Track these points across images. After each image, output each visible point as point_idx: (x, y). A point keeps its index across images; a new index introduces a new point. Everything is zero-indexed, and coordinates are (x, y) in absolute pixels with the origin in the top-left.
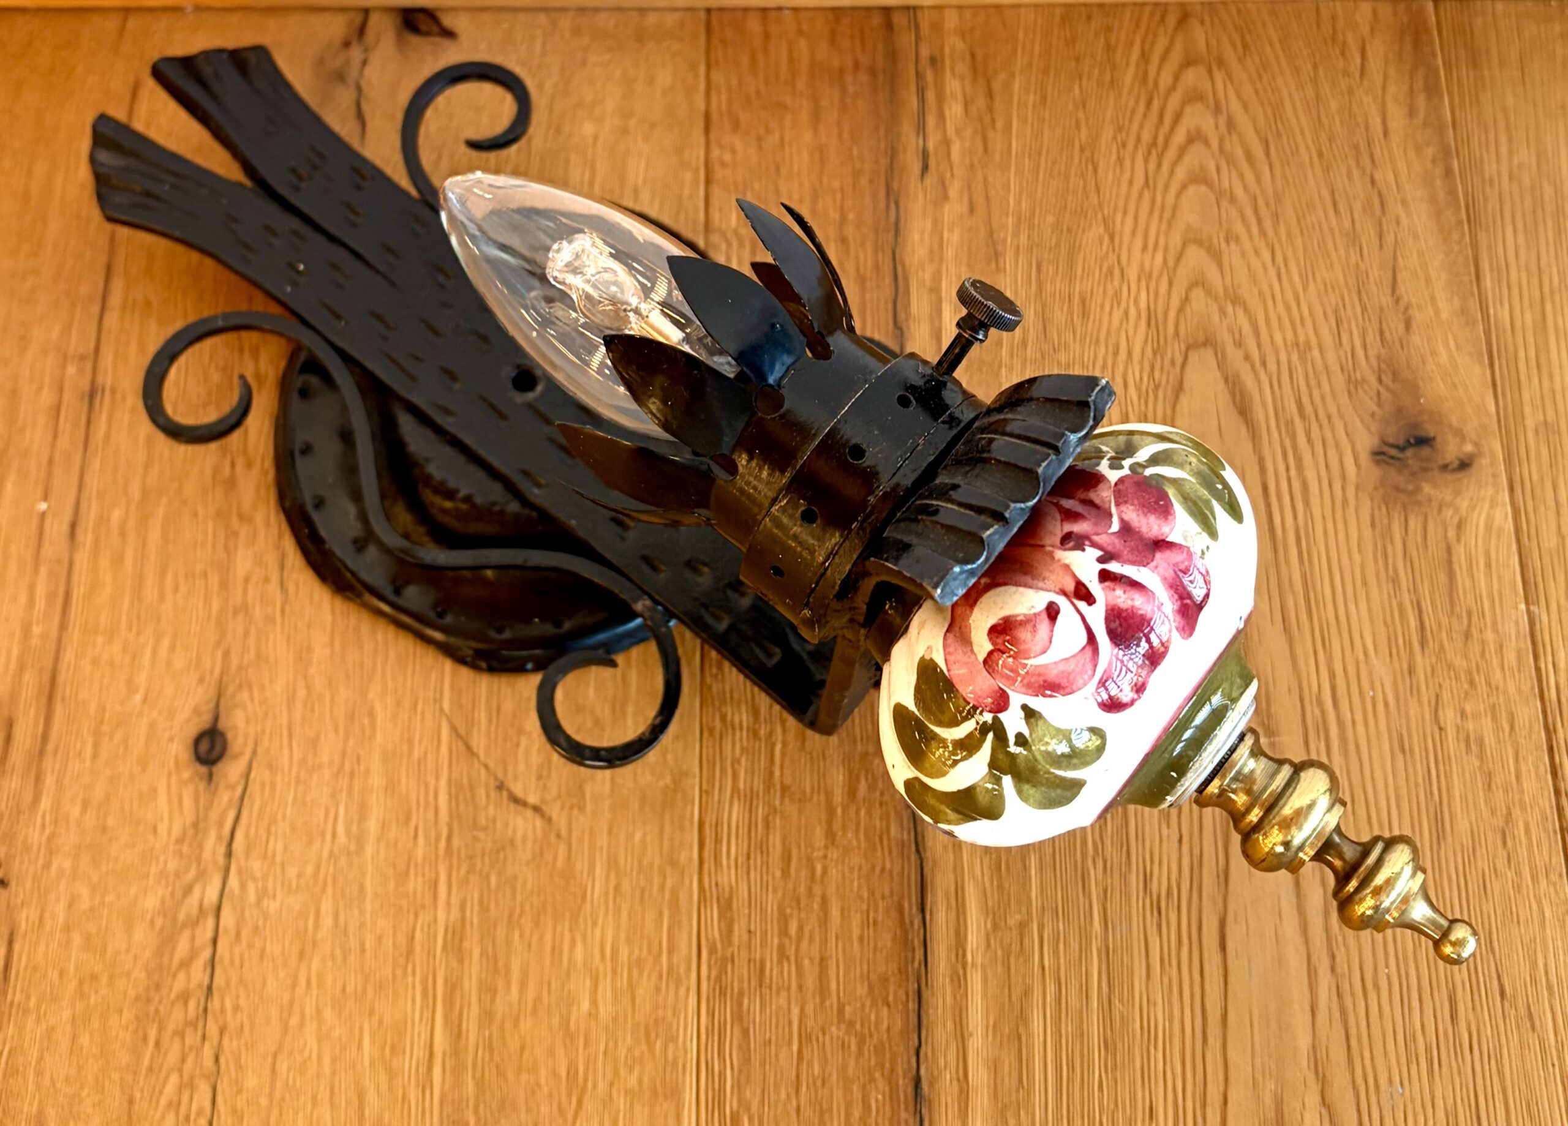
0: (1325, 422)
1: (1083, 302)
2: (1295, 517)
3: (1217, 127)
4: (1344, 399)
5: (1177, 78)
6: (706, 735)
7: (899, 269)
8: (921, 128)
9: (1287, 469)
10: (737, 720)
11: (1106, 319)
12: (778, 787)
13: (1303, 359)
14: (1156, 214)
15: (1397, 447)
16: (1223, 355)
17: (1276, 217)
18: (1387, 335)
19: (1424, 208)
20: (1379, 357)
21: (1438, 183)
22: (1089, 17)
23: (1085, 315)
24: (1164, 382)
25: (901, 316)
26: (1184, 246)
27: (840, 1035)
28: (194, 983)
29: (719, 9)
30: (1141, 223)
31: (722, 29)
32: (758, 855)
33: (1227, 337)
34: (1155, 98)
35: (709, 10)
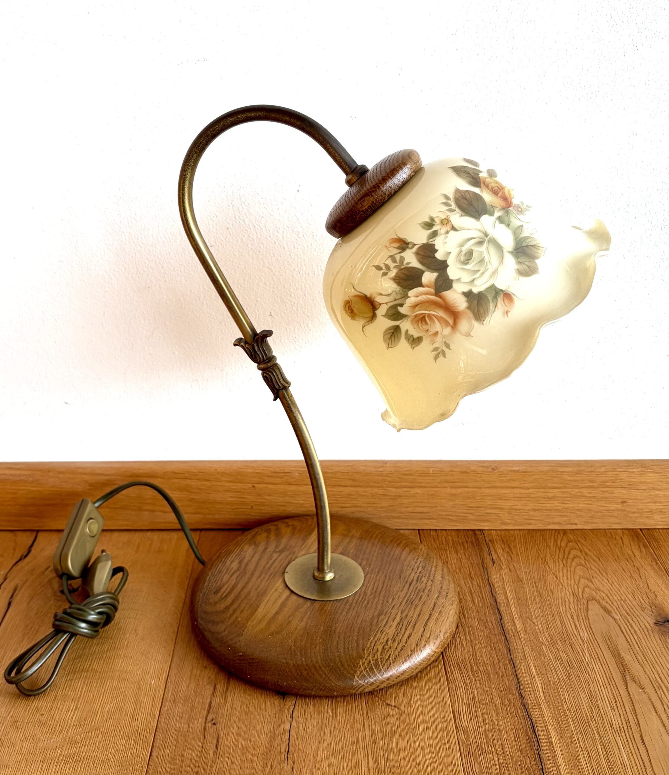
0: (637, 616)
1: (551, 590)
2: (634, 638)
3: (582, 554)
4: (641, 612)
5: (567, 545)
6: (450, 688)
7: (491, 584)
8: (490, 554)
9: (628, 627)
10: (460, 685)
11: (560, 594)
12: (478, 703)
13: (624, 602)
14: (569, 572)
15: (662, 622)
16: (599, 602)
17: (607, 573)
18: (650, 597)
19: (652, 571)
20: (649, 603)
21: (655, 566)
22: (536, 533)
23: (552, 593)
24: (582, 608)
25: (494, 594)
26: (580, 579)
27: (514, 765)
28: (283, 750)
29: (422, 530)
30: (565, 574)
31: (424, 534)
32: (474, 718)
33: (600, 598)
34: (561, 549)
35: (419, 530)
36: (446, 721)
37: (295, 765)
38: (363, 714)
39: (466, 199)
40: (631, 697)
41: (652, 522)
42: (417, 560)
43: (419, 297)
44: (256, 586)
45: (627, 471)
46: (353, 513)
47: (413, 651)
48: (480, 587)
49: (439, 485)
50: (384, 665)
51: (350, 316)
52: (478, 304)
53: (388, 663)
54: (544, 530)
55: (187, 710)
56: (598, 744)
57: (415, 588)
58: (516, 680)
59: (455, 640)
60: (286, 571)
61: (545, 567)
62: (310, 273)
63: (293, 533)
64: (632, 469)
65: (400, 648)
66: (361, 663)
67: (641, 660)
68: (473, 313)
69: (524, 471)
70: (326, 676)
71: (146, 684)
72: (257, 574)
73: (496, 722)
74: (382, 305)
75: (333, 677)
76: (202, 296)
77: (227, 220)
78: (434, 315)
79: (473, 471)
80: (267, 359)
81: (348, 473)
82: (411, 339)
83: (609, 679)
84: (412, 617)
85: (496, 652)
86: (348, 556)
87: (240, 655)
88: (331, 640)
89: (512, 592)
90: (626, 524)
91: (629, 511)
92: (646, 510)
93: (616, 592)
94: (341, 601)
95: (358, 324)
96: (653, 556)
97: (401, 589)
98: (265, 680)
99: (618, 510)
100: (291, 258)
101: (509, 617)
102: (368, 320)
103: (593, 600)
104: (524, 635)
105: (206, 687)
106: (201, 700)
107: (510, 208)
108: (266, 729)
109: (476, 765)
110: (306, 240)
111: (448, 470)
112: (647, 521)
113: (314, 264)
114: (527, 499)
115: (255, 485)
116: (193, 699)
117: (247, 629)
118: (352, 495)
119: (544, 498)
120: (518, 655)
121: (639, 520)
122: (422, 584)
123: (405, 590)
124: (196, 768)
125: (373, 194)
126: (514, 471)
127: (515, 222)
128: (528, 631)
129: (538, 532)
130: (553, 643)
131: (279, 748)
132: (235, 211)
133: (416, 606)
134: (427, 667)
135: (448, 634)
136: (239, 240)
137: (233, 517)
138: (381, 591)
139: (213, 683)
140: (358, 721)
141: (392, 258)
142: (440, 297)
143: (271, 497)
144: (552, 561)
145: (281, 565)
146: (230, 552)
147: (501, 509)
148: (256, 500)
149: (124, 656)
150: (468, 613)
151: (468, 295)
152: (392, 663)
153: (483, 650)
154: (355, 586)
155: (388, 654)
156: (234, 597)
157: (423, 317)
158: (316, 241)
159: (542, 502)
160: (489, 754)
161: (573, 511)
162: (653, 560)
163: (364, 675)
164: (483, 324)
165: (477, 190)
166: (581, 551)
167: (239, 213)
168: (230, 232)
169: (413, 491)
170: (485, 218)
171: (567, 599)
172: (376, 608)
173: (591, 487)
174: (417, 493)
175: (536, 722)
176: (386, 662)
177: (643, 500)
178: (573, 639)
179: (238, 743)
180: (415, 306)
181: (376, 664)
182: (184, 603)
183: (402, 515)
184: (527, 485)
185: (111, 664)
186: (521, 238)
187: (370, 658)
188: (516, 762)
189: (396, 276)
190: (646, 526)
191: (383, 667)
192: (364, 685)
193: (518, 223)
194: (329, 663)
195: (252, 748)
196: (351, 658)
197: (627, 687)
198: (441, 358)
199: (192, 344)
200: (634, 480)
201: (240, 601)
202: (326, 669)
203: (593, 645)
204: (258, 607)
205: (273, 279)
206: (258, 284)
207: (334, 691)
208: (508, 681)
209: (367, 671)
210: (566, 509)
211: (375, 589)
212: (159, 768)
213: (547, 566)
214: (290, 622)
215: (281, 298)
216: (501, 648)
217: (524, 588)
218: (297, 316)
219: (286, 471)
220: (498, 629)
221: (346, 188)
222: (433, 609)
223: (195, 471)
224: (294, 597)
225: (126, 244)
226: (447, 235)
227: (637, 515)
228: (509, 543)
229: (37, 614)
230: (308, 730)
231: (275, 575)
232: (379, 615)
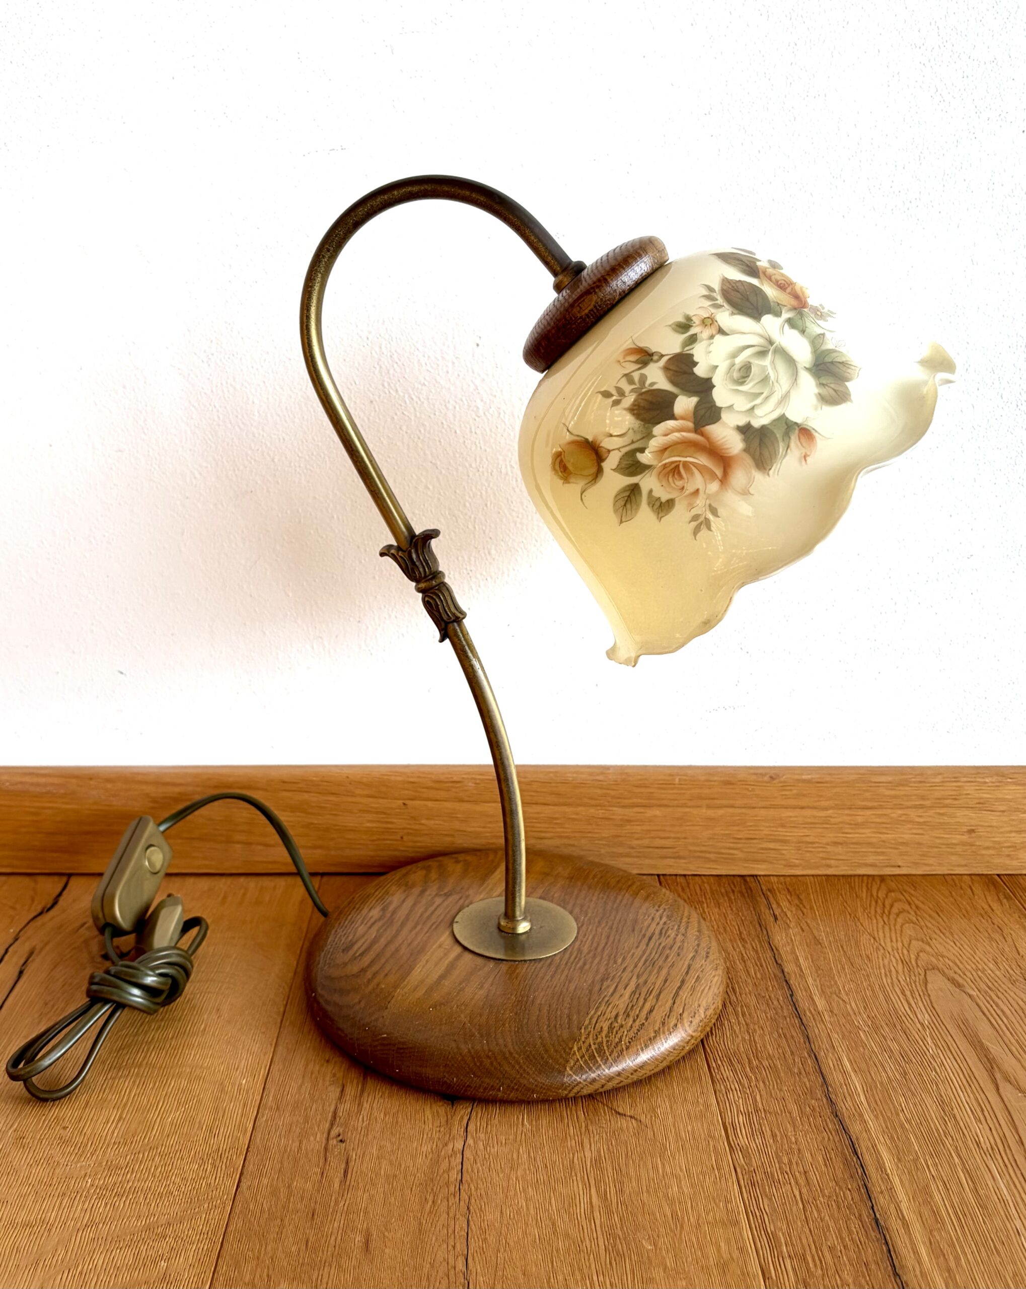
0: (1004, 992)
1: (866, 956)
3: (911, 908)
4: (1010, 986)
5: (886, 895)
6: (718, 1092)
7: (774, 948)
8: (770, 907)
9: (992, 1008)
10: (733, 1087)
11: (880, 961)
12: (762, 1110)
13: (983, 971)
14: (893, 932)
16: (943, 971)
17: (952, 934)
19: (1022, 931)
20: (1021, 973)
22: (839, 879)
23: (869, 959)
25: (779, 962)
26: (909, 940)
27: (826, 1201)
28: (452, 1179)
29: (663, 875)
30: (888, 935)
31: (666, 880)
32: (758, 1133)
33: (943, 967)
34: (879, 901)
35: (658, 875)
36: (713, 1138)
37: (473, 1201)
38: (580, 1128)
39: (738, 292)
40: (1006, 1103)
41: (1015, 863)
42: (659, 907)
43: (669, 436)
44: (409, 941)
45: (975, 782)
46: (558, 847)
47: (657, 1033)
48: (757, 952)
49: (690, 803)
50: (612, 1051)
51: (561, 478)
52: (760, 444)
53: (619, 1048)
54: (851, 876)
55: (297, 1121)
56: (960, 1170)
57: (657, 944)
58: (820, 1080)
59: (722, 1025)
60: (456, 920)
61: (856, 925)
62: (495, 470)
63: (465, 872)
64: (983, 778)
65: (637, 1027)
66: (575, 1048)
67: (1017, 1053)
68: (754, 458)
69: (819, 780)
70: (521, 1067)
71: (233, 1085)
72: (409, 925)
73: (793, 1139)
74: (612, 453)
75: (531, 1069)
76: (331, 505)
77: (371, 389)
78: (692, 463)
79: (740, 781)
80: (431, 574)
81: (550, 783)
82: (658, 504)
83: (968, 1079)
84: (654, 983)
85: (787, 1041)
86: (552, 901)
87: (384, 1038)
88: (528, 1014)
89: (806, 958)
90: (976, 867)
91: (980, 846)
92: (1009, 844)
93: (969, 958)
94: (542, 963)
95: (575, 487)
96: (1020, 910)
97: (635, 945)
98: (423, 1075)
99: (964, 844)
100: (466, 447)
101: (804, 993)
102: (590, 478)
103: (934, 969)
104: (829, 1017)
105: (329, 1088)
106: (321, 1108)
107: (805, 310)
108: (424, 1149)
109: (766, 1201)
110: (488, 419)
111: (703, 778)
112: (1008, 862)
113: (501, 458)
114: (825, 826)
115: (407, 802)
116: (308, 1105)
117: (394, 999)
118: (556, 819)
119: (850, 824)
120: (822, 1045)
121: (996, 861)
122: (669, 939)
123: (643, 946)
124: (312, 1205)
125: (597, 290)
126: (804, 781)
127: (814, 329)
128: (836, 1011)
129: (841, 878)
130: (876, 1028)
131: (446, 1175)
132: (384, 374)
133: (661, 968)
134: (679, 1060)
135: (711, 1011)
136: (389, 420)
137: (371, 853)
138: (604, 948)
139: (341, 1082)
140: (572, 1137)
141: (628, 377)
142: (702, 434)
143: (432, 822)
144: (866, 916)
145: (448, 912)
146: (368, 896)
147: (784, 842)
148: (408, 826)
149: (199, 1045)
150: (740, 987)
151: (745, 430)
152: (624, 1048)
153: (767, 1038)
154: (563, 941)
155: (619, 1036)
156: (374, 956)
157: (676, 467)
158: (504, 422)
159: (846, 831)
160: (784, 1184)
161: (893, 846)
162: (1021, 916)
163: (581, 1066)
164: (768, 475)
165: (754, 281)
166: (910, 904)
167: (390, 378)
168: (375, 408)
169: (650, 813)
170: (767, 319)
171: (893, 969)
172: (597, 971)
173: (922, 807)
174: (655, 816)
175: (857, 1139)
176: (615, 1047)
177: (1002, 827)
178: (906, 1022)
179: (380, 1168)
180: (664, 450)
181: (600, 1050)
182: (295, 973)
183: (632, 851)
184: (824, 804)
185: (178, 1057)
186: (823, 351)
187: (591, 1040)
188: (829, 1197)
189: (634, 405)
190: (1007, 869)
191: (610, 1055)
192: (580, 1082)
193: (819, 331)
194: (525, 1047)
195: (402, 1176)
196: (561, 1039)
197: (998, 1089)
198: (704, 532)
199: (315, 581)
200: (985, 796)
201: (383, 961)
202: (520, 1056)
203: (939, 1031)
204: (411, 969)
205: (438, 479)
206: (416, 487)
207: (533, 1093)
208: (809, 1081)
209: (586, 1061)
210: (884, 841)
211: (595, 945)
212: (251, 1204)
213: (858, 924)
214: (463, 989)
215: (450, 509)
216: (795, 1034)
217: (825, 953)
218: (474, 537)
219: (455, 779)
220: (788, 1009)
221: (554, 295)
222: (687, 973)
223: (315, 779)
224: (468, 957)
225: (219, 425)
226: (712, 341)
227: (991, 852)
228: (798, 892)
229: (63, 986)
230: (492, 1150)
231: (438, 926)
232: (602, 980)
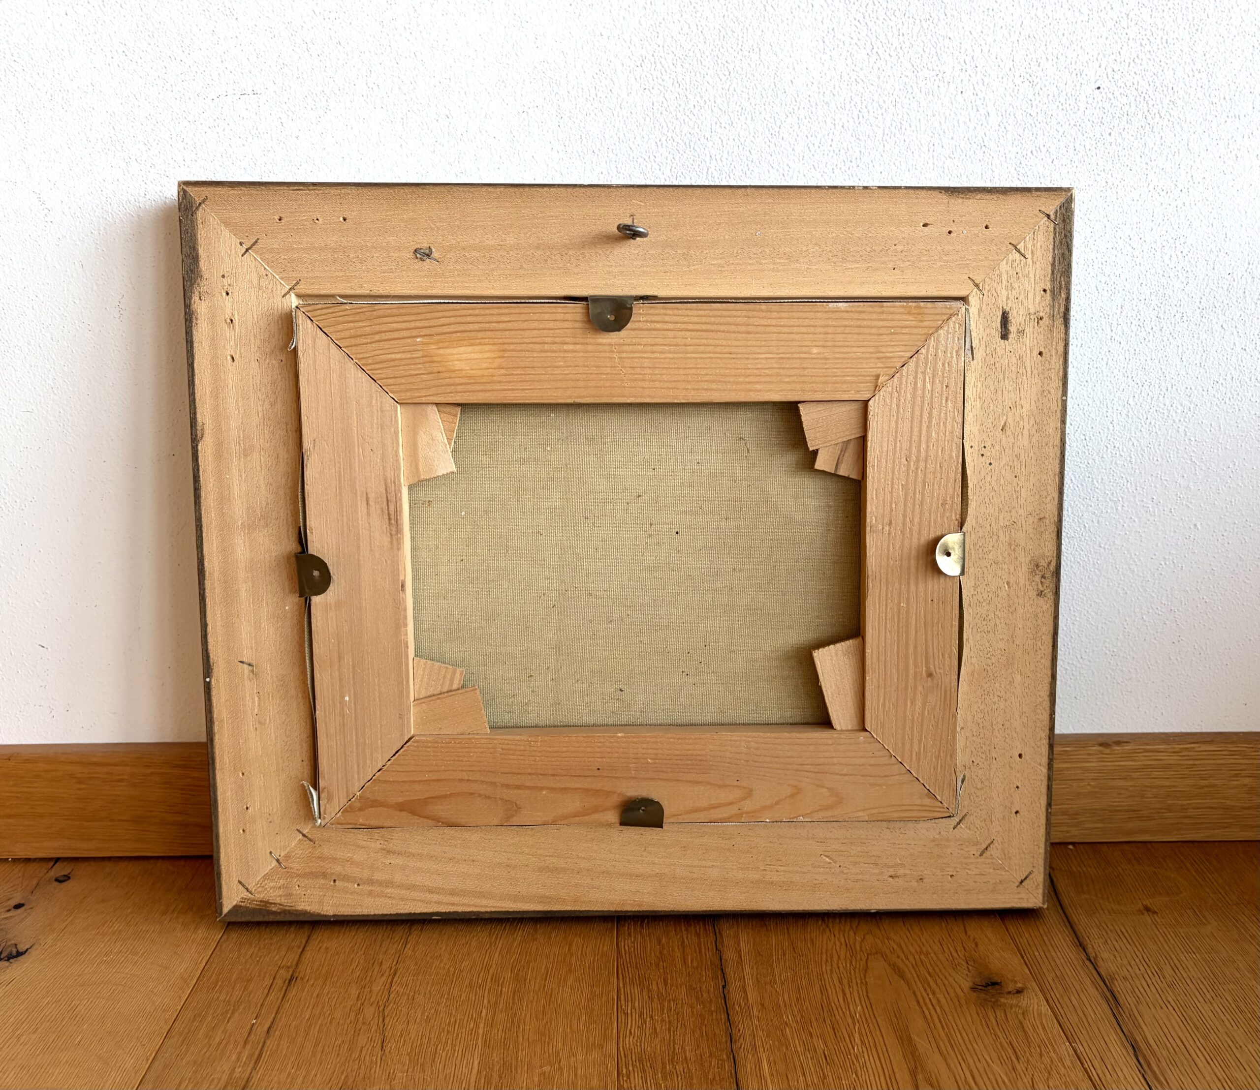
0: (943, 977)
2: (936, 1012)
4: (951, 970)
9: (927, 994)
11: (825, 945)
15: (983, 985)
16: (887, 956)
18: (967, 949)
20: (965, 956)
24: (858, 966)
25: (720, 948)
67: (943, 1048)
83: (888, 1082)
85: (708, 1040)
89: (748, 943)
93: (915, 940)
101: (737, 983)
103: (877, 953)
104: (759, 1011)
120: (744, 1046)
128: (766, 1004)
130: (804, 1023)
153: (687, 1037)
171: (834, 952)
178: (837, 1017)
203: (869, 1026)
216: (717, 1032)
217: (769, 937)
220: (717, 1003)
